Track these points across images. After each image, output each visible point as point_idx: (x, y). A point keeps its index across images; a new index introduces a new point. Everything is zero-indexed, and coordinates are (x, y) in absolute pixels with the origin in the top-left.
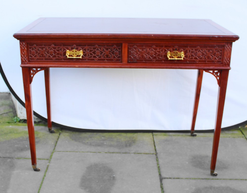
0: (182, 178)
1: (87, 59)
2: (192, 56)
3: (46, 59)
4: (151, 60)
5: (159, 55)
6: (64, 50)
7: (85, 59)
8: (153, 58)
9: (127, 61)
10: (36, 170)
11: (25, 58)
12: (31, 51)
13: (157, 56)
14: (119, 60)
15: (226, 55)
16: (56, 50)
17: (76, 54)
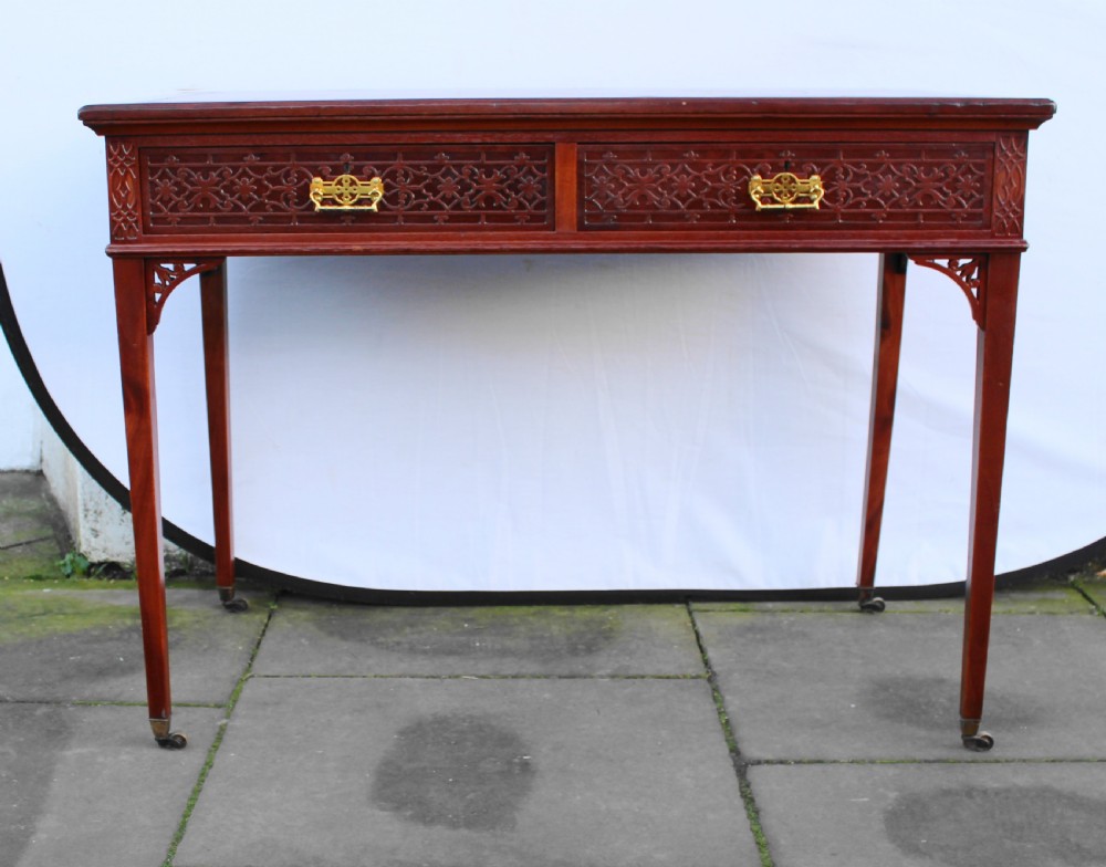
0: (834, 762)
1: (401, 218)
2: (858, 192)
3: (219, 220)
4: (681, 217)
5: (713, 192)
6: (299, 181)
7: (395, 218)
8: (689, 207)
9: (575, 221)
10: (169, 742)
11: (130, 214)
12: (156, 185)
13: (707, 195)
14: (541, 218)
15: (1003, 188)
16: (267, 179)
17: (351, 194)
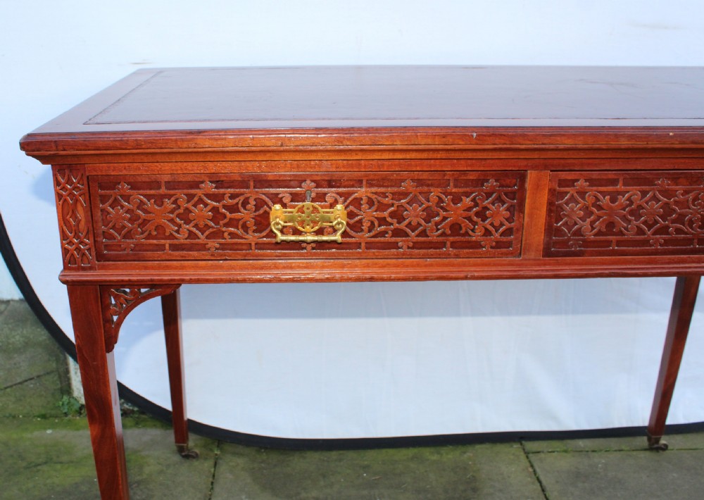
1: (364, 245)
4: (646, 242)
6: (259, 207)
7: (357, 245)
8: (654, 233)
9: (541, 247)
11: (81, 242)
13: (673, 221)
14: (509, 244)
16: (225, 207)
17: (312, 222)
